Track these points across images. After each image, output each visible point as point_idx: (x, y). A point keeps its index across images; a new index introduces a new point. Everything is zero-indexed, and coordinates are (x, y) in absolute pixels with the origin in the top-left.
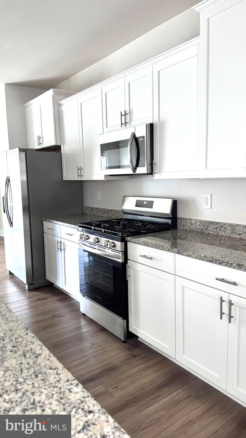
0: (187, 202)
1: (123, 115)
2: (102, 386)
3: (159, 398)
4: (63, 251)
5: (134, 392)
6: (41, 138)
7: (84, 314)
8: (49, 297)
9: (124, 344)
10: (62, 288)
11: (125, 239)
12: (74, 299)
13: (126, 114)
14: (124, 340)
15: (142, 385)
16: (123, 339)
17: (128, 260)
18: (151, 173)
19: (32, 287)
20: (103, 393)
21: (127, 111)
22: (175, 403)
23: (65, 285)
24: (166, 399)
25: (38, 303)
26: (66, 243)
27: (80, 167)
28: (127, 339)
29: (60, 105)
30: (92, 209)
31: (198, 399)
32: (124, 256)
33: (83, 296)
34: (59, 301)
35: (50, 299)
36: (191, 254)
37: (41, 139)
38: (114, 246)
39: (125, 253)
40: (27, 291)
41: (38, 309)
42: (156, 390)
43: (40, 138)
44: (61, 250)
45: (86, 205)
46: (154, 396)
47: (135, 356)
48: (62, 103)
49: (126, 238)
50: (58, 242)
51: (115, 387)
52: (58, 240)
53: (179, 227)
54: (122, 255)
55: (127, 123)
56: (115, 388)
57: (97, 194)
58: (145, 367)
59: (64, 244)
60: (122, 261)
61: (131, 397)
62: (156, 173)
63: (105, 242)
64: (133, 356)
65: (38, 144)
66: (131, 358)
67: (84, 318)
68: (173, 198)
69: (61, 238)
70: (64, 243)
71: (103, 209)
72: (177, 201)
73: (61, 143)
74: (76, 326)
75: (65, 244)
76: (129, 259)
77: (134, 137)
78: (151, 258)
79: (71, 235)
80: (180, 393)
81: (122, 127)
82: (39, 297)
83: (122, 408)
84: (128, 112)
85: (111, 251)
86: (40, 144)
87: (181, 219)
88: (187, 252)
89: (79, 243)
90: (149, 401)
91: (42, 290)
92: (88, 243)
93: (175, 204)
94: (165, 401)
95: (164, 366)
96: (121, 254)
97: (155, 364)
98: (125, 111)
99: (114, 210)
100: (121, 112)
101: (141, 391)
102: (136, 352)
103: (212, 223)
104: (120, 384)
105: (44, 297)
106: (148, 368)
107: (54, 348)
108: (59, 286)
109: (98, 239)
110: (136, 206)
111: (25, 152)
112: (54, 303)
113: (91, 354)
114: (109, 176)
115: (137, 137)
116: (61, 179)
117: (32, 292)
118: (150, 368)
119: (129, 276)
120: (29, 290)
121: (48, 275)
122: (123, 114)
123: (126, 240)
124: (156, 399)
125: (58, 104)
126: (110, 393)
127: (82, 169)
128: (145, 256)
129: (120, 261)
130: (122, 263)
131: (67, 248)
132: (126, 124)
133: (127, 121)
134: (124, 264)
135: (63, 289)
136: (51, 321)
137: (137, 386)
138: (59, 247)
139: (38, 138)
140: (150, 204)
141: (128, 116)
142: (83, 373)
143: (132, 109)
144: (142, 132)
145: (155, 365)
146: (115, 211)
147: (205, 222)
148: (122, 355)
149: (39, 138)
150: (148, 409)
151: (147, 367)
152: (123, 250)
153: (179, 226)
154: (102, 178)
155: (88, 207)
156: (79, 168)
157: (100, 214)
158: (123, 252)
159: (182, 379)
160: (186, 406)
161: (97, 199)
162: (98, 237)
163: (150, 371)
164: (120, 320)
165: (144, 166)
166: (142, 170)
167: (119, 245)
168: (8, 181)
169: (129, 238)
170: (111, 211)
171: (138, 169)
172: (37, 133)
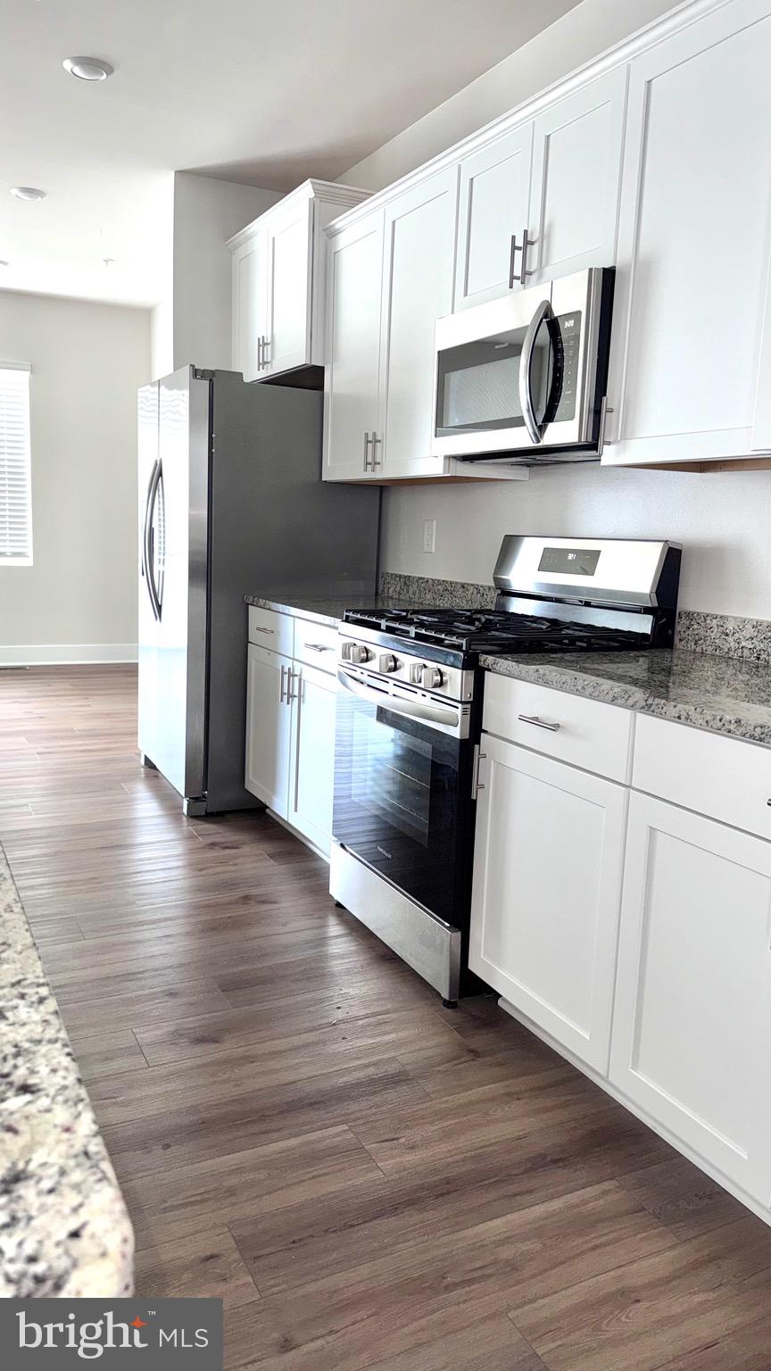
1: (519, 248)
2: (346, 1127)
3: (529, 1198)
4: (296, 699)
5: (448, 1164)
6: (268, 344)
7: (339, 905)
8: (244, 844)
9: (449, 1011)
10: (286, 819)
11: (478, 661)
12: (319, 859)
13: (527, 243)
14: (448, 999)
15: (481, 1148)
16: (445, 995)
17: (482, 734)
18: (592, 445)
19: (201, 808)
20: (345, 1149)
21: (532, 233)
22: (581, 1224)
23: (296, 811)
24: (556, 1204)
25: (211, 854)
26: (308, 674)
27: (374, 434)
28: (461, 996)
29: (331, 234)
30: (407, 580)
31: (666, 1226)
32: (468, 716)
33: (342, 846)
34: (272, 856)
35: (246, 849)
36: (690, 713)
37: (269, 347)
38: (441, 684)
39: (475, 707)
40: (185, 819)
41: (204, 872)
42: (526, 1169)
43: (265, 344)
44: (291, 696)
45: (390, 571)
46: (513, 1188)
47: (475, 1054)
48: (337, 226)
49: (483, 657)
50: (283, 673)
51: (385, 1137)
52: (283, 667)
53: (678, 645)
54: (464, 713)
55: (530, 274)
56: (386, 1141)
57: (426, 533)
58: (502, 1092)
59: (300, 680)
60: (461, 734)
61: (434, 1179)
62: (609, 443)
63: (414, 668)
64: (472, 1051)
65: (259, 364)
66: (462, 1057)
67: (339, 916)
68: (666, 541)
69: (294, 659)
70: (300, 675)
71: (440, 582)
72: (680, 551)
73: (324, 359)
74: (308, 935)
75: (303, 677)
76: (485, 732)
77: (546, 316)
78: (555, 727)
79: (322, 649)
80: (605, 1192)
81: (511, 287)
82: (218, 839)
83: (396, 1209)
84: (534, 237)
85: (432, 698)
86: (265, 363)
87: (690, 615)
88: (675, 707)
89: (339, 673)
90: (494, 1201)
91: (229, 821)
92: (366, 673)
93: (672, 561)
94: (549, 1209)
95: (568, 1100)
96: (459, 712)
97: (539, 1088)
98: (526, 232)
99: (472, 585)
100: (514, 238)
101: (469, 1166)
102: (481, 1040)
104: (408, 1132)
105: (231, 842)
106: (511, 1096)
107: (223, 991)
108: (277, 812)
109: (395, 660)
111: (211, 380)
112: (255, 862)
113: (334, 1024)
114: (458, 460)
115: (556, 315)
116: (317, 478)
117: (198, 822)
118: (519, 1099)
119: (482, 787)
120: (193, 816)
121: (250, 778)
122: (519, 243)
123: (481, 664)
124: (518, 1198)
125: (324, 230)
126: (367, 1152)
127: (380, 441)
128: (536, 719)
129: (455, 732)
130: (462, 741)
131: (309, 691)
132: (527, 276)
133: (530, 266)
134: (469, 746)
135: (287, 822)
136: (233, 912)
137: (460, 1148)
138: (286, 690)
139: (259, 346)
140: (587, 562)
141: (536, 248)
142: (292, 1079)
143: (550, 226)
144: (572, 297)
145: (538, 1090)
146: (476, 587)
148: (432, 1043)
149: (263, 344)
150: (482, 1227)
151: (508, 1094)
152: (469, 697)
153: (681, 640)
154: (435, 468)
155: (396, 575)
156: (370, 439)
157: (428, 596)
158: (469, 706)
159: (620, 1150)
160: (617, 1240)
161: (425, 550)
162: (397, 655)
163: (515, 1107)
164: (440, 932)
165: (572, 418)
166: (563, 432)
167: (457, 680)
168: (158, 474)
169: (490, 659)
170: (463, 586)
171: (552, 427)
172: (260, 329)
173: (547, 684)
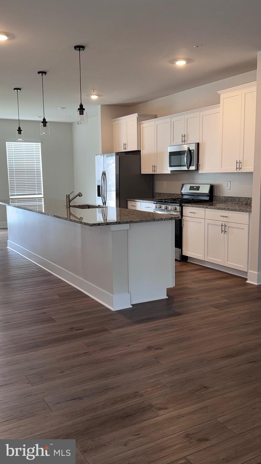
0: (219, 186)
13: (185, 136)
14: (179, 260)
17: (183, 216)
18: (197, 169)
21: (185, 134)
27: (155, 165)
30: (160, 194)
38: (176, 209)
39: (182, 212)
43: (125, 144)
45: (157, 192)
48: (143, 123)
53: (214, 201)
54: (180, 213)
57: (164, 184)
62: (200, 170)
65: (124, 149)
68: (210, 184)
72: (213, 186)
73: (141, 149)
77: (189, 150)
78: (194, 213)
79: (149, 207)
81: (182, 143)
85: (175, 212)
87: (215, 196)
89: (154, 210)
92: (160, 210)
93: (212, 188)
96: (179, 213)
103: (230, 197)
109: (167, 207)
110: (190, 190)
111: (119, 155)
114: (173, 171)
116: (140, 173)
119: (183, 225)
122: (183, 135)
123: (182, 205)
125: (140, 123)
127: (156, 167)
128: (191, 212)
130: (180, 218)
132: (185, 142)
133: (185, 140)
140: (198, 188)
143: (188, 134)
144: (193, 147)
146: (176, 194)
147: (226, 197)
152: (180, 211)
154: (169, 173)
157: (166, 197)
161: (164, 187)
164: (177, 250)
165: (194, 166)
166: (193, 168)
167: (178, 208)
168: (104, 174)
169: (184, 204)
170: (174, 194)
171: (191, 167)
172: (123, 141)
173: (193, 207)
